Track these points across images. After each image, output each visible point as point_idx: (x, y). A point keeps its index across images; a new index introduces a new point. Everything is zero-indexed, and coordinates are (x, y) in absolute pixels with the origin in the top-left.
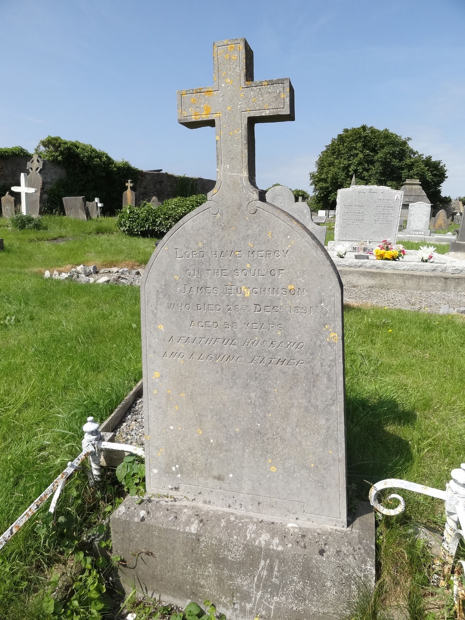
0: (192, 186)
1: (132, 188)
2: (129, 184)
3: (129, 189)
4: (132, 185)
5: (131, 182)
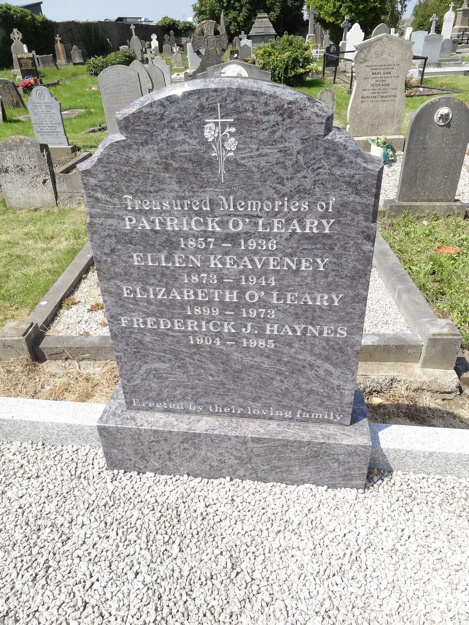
0: (95, 29)
1: (61, 41)
2: (58, 38)
3: (59, 42)
4: (60, 39)
5: (59, 37)
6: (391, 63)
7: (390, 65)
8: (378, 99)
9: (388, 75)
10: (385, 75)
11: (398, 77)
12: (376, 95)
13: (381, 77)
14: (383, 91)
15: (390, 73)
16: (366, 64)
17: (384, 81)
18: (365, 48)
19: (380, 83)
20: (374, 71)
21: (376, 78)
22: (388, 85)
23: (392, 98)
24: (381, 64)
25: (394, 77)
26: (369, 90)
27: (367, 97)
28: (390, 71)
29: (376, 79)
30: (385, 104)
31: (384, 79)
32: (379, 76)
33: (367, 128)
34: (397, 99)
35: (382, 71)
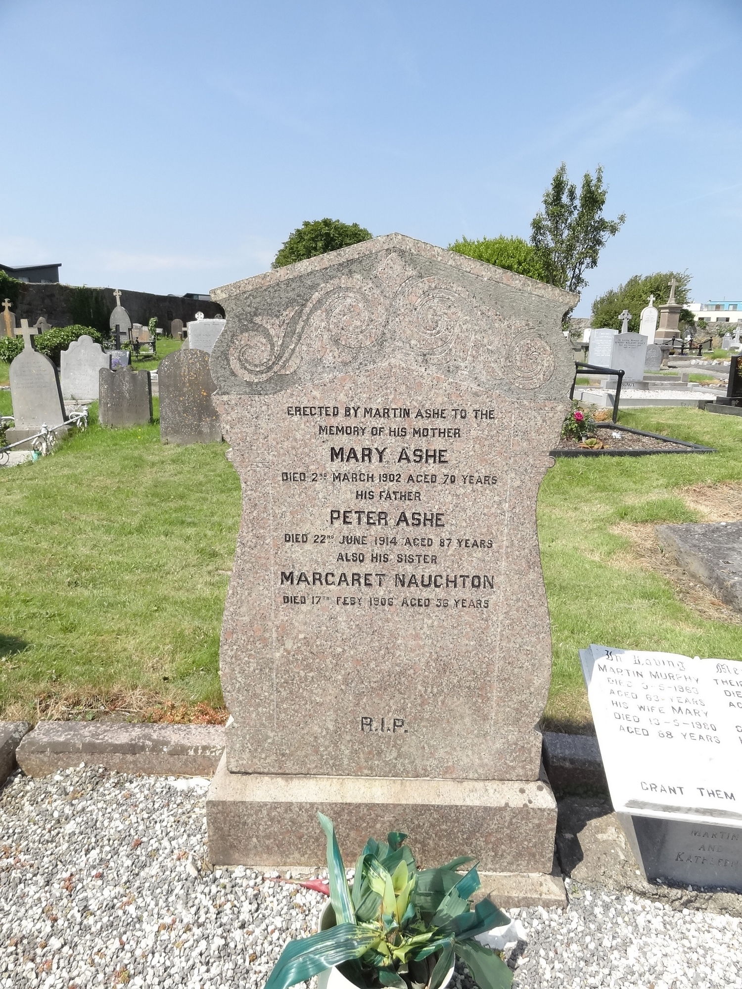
2: (6, 304)
3: (7, 309)
4: (10, 305)
5: (9, 302)
6: (438, 401)
7: (439, 414)
8: (381, 593)
9: (432, 468)
10: (413, 468)
11: (490, 480)
12: (368, 567)
13: (388, 477)
14: (408, 551)
15: (439, 457)
16: (286, 399)
17: (406, 496)
18: (272, 312)
19: (385, 506)
20: (343, 441)
21: (356, 477)
22: (436, 520)
23: (468, 593)
24: (377, 404)
25: (469, 479)
26: (320, 540)
27: (317, 578)
28: (438, 443)
29: (361, 486)
30: (431, 618)
31: (404, 486)
32: (374, 467)
33: (336, 737)
34: (496, 597)
35: (393, 445)
